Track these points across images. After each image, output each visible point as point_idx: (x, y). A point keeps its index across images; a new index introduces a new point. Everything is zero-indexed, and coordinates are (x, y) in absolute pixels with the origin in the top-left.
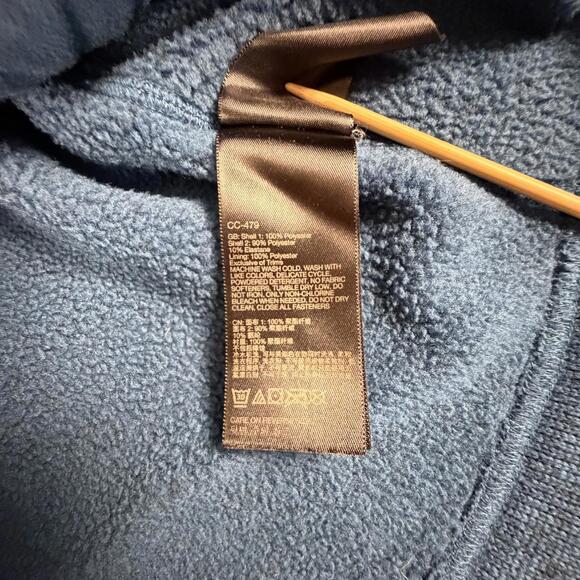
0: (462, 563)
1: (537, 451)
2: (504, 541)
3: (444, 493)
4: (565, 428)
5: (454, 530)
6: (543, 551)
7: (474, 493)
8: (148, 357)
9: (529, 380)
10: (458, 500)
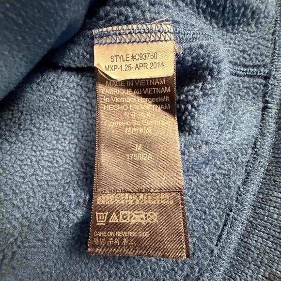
0: (218, 273)
1: (259, 203)
2: (242, 258)
3: (206, 227)
4: (274, 189)
5: (212, 251)
6: (266, 264)
7: (223, 228)
8: (55, 157)
9: (252, 164)
10: (214, 231)
